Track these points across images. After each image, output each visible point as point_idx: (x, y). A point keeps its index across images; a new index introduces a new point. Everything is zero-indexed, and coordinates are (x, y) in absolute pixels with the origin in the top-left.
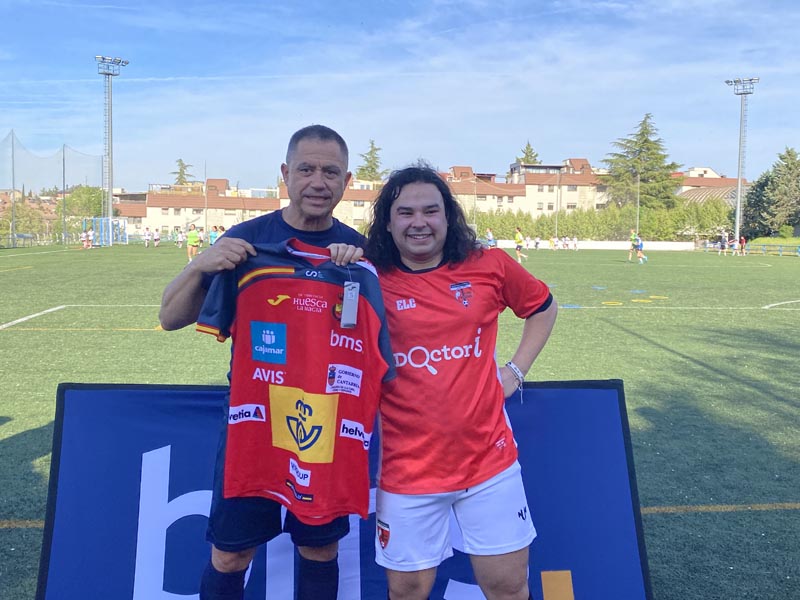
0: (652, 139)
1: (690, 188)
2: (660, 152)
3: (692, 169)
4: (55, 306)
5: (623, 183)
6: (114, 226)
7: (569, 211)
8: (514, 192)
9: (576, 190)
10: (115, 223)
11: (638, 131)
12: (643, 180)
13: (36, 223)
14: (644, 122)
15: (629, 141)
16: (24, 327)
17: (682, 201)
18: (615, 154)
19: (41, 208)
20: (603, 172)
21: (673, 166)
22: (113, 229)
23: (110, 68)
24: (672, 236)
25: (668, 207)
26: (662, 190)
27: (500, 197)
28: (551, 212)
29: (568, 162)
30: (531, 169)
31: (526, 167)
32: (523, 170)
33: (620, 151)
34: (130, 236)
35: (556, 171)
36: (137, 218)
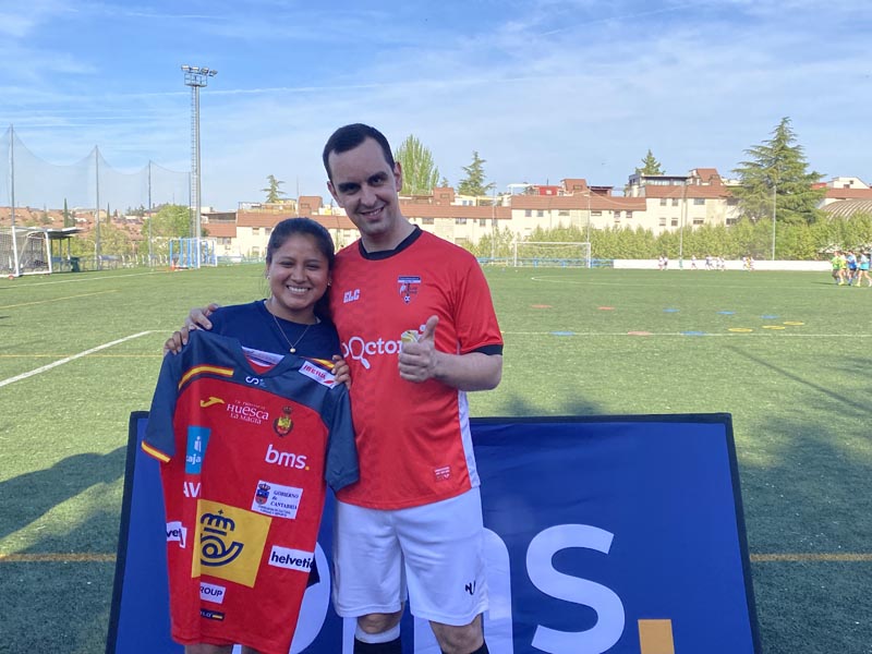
0: (790, 145)
1: (834, 200)
2: (799, 160)
3: (837, 179)
4: (140, 332)
5: (757, 195)
6: (202, 248)
7: (696, 227)
8: (633, 206)
9: (703, 203)
10: (203, 244)
11: (773, 137)
12: (779, 192)
13: (121, 244)
14: (781, 127)
15: (764, 149)
16: (106, 354)
17: (825, 215)
18: (748, 164)
19: (127, 228)
20: (734, 183)
21: (814, 176)
22: (201, 250)
23: (197, 79)
24: (812, 255)
25: (809, 222)
26: (801, 202)
27: (617, 213)
28: (674, 228)
29: (694, 172)
30: (654, 180)
31: (647, 178)
32: (643, 182)
33: (753, 159)
34: (219, 258)
35: (680, 183)
36: (227, 238)
